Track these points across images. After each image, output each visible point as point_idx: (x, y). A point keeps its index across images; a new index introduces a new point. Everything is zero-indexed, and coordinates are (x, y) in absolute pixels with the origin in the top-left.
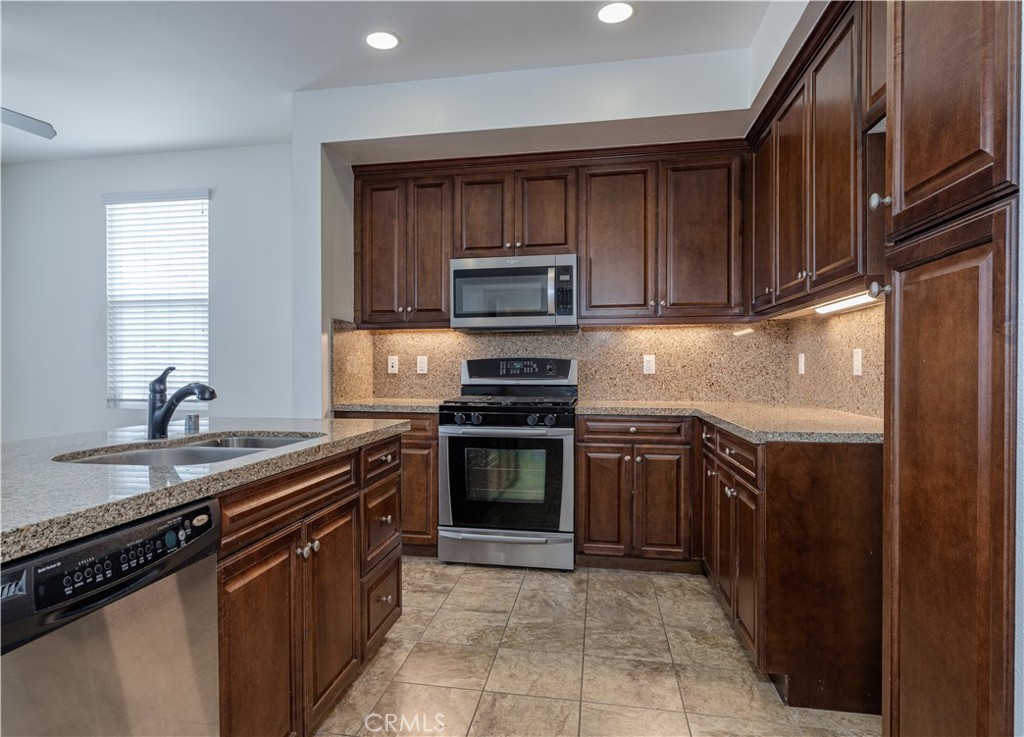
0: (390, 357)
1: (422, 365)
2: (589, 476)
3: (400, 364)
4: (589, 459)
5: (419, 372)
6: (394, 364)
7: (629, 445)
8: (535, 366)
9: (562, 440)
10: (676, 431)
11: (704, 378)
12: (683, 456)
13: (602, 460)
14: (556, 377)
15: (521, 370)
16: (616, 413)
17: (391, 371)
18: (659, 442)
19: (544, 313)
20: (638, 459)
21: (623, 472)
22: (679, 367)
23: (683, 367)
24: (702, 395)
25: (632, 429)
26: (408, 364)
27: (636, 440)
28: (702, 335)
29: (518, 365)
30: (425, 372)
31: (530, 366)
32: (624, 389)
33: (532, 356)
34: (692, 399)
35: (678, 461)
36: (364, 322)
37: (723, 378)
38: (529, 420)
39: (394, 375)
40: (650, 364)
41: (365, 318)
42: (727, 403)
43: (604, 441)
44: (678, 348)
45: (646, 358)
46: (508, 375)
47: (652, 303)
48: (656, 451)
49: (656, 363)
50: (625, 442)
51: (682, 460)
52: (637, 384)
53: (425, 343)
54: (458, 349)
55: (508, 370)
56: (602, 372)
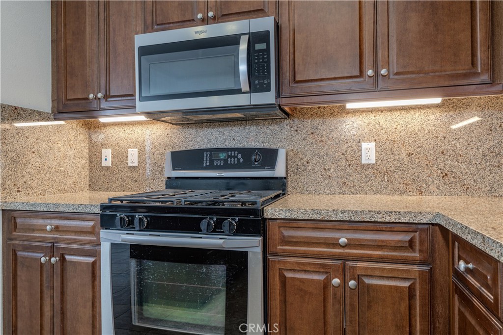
0: (103, 150)
1: (133, 158)
2: (284, 302)
3: (113, 157)
4: (284, 280)
5: (130, 165)
6: (107, 157)
7: (339, 263)
8: (240, 156)
9: (247, 252)
10: (407, 245)
11: (435, 168)
12: (418, 281)
13: (302, 281)
14: (262, 167)
15: (225, 160)
16: (318, 217)
17: (104, 164)
18: (382, 260)
19: (239, 91)
20: (352, 283)
21: (330, 300)
22: (404, 155)
23: (409, 155)
24: (432, 188)
25: (343, 240)
26: (120, 156)
27: (349, 254)
28: (432, 117)
29: (222, 156)
30: (136, 164)
31: (235, 157)
32: (340, 181)
33: (239, 146)
34: (421, 193)
35: (411, 289)
36: (60, 112)
37: (459, 168)
38: (203, 225)
39: (108, 168)
40: (369, 153)
41: (61, 108)
42: (464, 198)
43: (305, 255)
44: (403, 133)
45: (364, 145)
46: (211, 167)
47: (370, 72)
48: (377, 273)
49: (377, 151)
50: (333, 257)
51: (418, 286)
52: (355, 175)
53: (136, 135)
54: (167, 140)
55: (211, 161)
56: (315, 162)
